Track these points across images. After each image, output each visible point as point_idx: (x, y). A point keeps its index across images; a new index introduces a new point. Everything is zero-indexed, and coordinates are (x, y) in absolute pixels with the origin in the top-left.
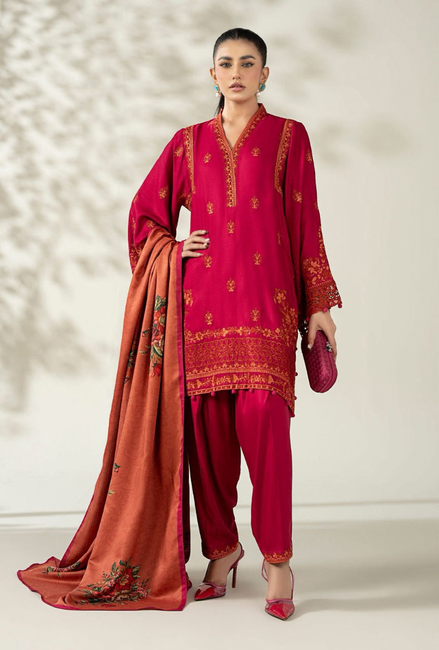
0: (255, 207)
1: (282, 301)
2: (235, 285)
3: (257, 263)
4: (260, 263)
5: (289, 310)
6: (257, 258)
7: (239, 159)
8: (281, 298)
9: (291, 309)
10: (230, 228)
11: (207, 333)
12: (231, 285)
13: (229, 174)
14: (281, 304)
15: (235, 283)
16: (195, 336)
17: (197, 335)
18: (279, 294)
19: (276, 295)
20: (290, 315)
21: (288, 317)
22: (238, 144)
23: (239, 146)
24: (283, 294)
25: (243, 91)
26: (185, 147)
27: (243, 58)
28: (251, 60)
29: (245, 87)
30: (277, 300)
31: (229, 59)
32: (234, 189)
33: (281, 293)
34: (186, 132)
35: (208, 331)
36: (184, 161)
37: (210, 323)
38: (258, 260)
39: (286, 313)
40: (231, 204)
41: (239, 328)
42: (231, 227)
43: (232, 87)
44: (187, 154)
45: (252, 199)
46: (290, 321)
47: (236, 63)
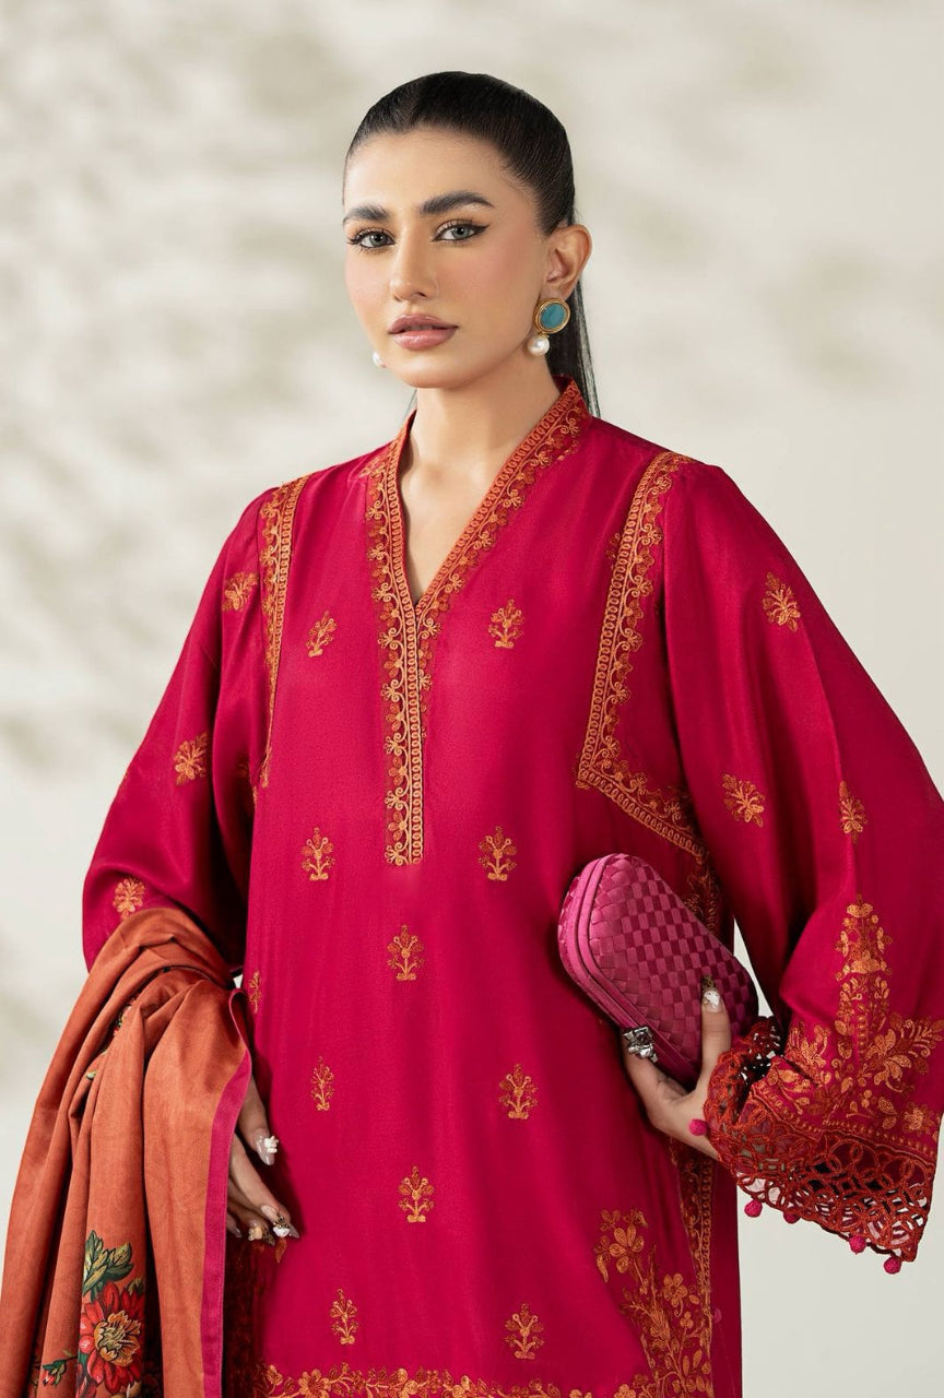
0: (497, 875)
1: (631, 1255)
2: (431, 1198)
3: (518, 1113)
4: (531, 1112)
5: (660, 1285)
6: (518, 1092)
7: (438, 648)
8: (628, 1248)
9: (667, 1280)
10: (401, 960)
11: (341, 1379)
12: (416, 1195)
13: (400, 717)
14: (628, 1274)
15: (430, 1191)
16: (297, 1387)
17: (303, 1382)
18: (618, 1234)
19: (604, 1239)
20: (666, 1306)
21: (657, 1316)
22: (443, 579)
23: (448, 590)
24: (632, 1231)
25: (446, 345)
26: (262, 572)
27: (435, 207)
28: (470, 211)
29: (456, 327)
30: (612, 1263)
31: (375, 215)
32: (416, 786)
33: (624, 1226)
34: (270, 510)
35: (345, 1368)
36: (255, 633)
37: (348, 1340)
38: (523, 1100)
39: (647, 1304)
40: (402, 854)
41: (457, 1381)
42: (406, 953)
43: (402, 328)
44: (267, 606)
45: (489, 839)
46: (667, 1332)
47: (404, 231)
